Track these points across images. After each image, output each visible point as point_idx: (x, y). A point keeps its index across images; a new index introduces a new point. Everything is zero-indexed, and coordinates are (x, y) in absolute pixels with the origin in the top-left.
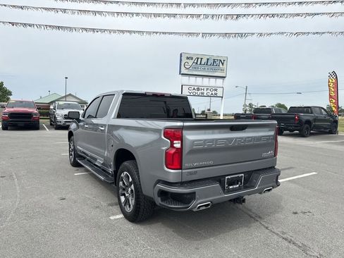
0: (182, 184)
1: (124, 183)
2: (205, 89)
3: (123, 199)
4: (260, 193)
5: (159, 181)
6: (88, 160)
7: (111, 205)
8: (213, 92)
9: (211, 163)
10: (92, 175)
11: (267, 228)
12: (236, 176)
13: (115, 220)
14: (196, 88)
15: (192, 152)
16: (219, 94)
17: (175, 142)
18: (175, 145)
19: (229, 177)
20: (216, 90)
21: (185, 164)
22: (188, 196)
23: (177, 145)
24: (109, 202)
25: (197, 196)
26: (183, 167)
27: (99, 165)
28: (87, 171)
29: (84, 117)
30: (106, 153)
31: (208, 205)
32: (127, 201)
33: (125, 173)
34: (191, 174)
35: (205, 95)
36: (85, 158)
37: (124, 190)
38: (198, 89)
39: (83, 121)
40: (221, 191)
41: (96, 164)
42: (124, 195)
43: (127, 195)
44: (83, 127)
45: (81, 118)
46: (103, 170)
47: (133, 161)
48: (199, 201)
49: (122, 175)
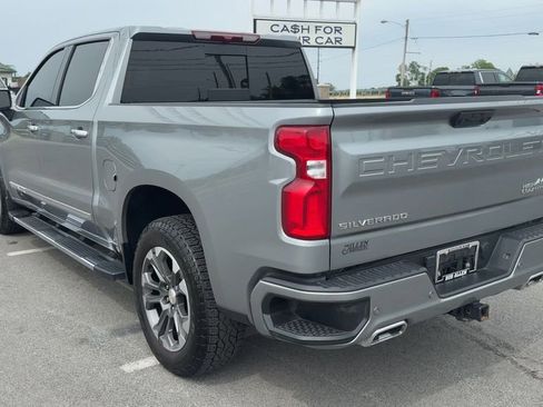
0: (329, 277)
1: (154, 277)
2: (312, 29)
3: (153, 318)
4: (518, 288)
5: (265, 272)
6: (42, 217)
7: (120, 332)
8: (332, 36)
9: (404, 216)
10: (56, 253)
11: (533, 374)
12: (462, 246)
13: (138, 372)
14: (289, 25)
15: (357, 188)
16: (347, 40)
17: (309, 163)
18: (310, 173)
19: (446, 251)
20: (338, 30)
21: (339, 224)
22: (352, 309)
23: (317, 170)
24: (111, 326)
25: (373, 309)
26: (334, 232)
27: (75, 229)
28: (42, 243)
29: (22, 105)
30: (97, 197)
31: (399, 328)
32: (167, 323)
33: (158, 250)
34: (352, 248)
35: (312, 42)
36: (31, 211)
37: (155, 293)
38: (295, 29)
39: (20, 115)
40: (431, 291)
41: (66, 225)
42: (157, 307)
43: (165, 307)
44: (22, 130)
45: (15, 107)
46: (87, 241)
47: (181, 218)
48: (379, 321)
49: (150, 256)
